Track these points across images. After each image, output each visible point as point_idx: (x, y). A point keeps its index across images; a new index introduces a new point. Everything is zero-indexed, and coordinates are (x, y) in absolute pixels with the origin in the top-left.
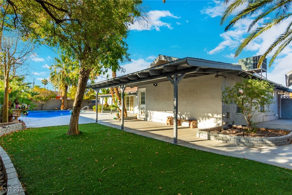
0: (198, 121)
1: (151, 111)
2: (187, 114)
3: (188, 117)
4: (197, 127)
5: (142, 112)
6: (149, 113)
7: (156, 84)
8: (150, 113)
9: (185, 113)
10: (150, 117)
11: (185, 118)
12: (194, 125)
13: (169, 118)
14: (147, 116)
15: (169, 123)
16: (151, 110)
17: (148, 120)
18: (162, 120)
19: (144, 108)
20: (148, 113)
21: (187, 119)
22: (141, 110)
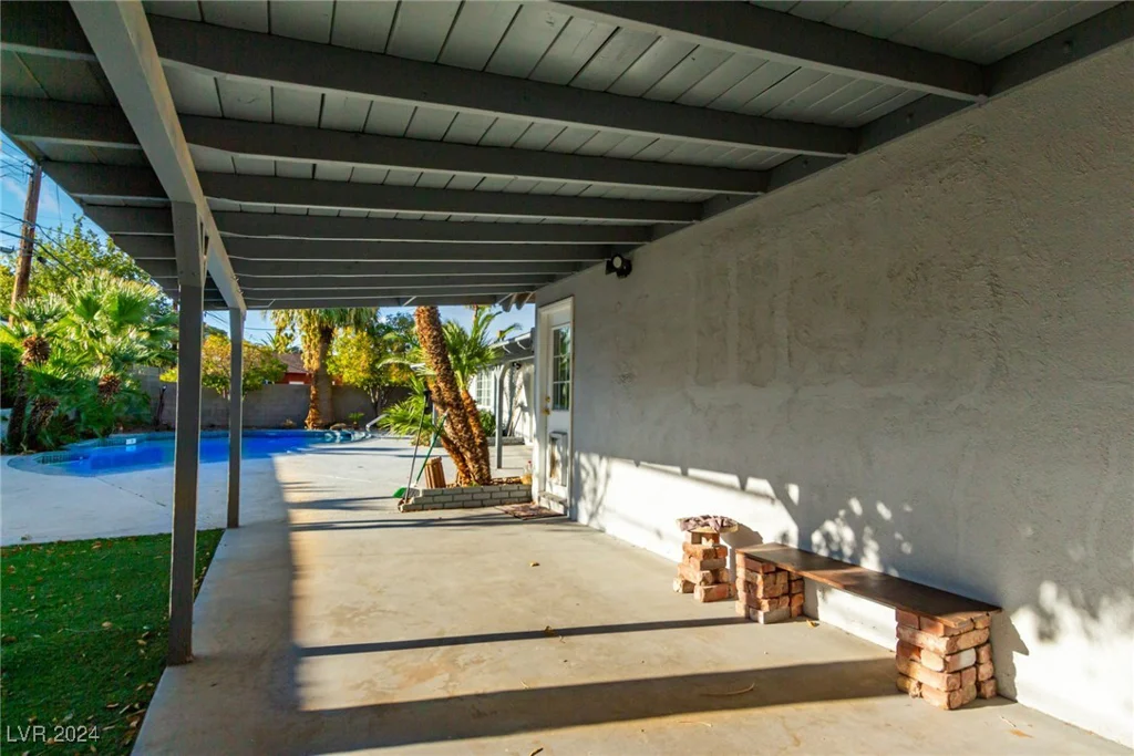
0: (1024, 623)
1: (595, 459)
2: (871, 517)
3: (880, 553)
4: (1003, 696)
5: (554, 463)
6: (588, 474)
7: (618, 262)
8: (592, 473)
9: (856, 506)
10: (593, 502)
11: (847, 551)
12: (967, 659)
13: (697, 538)
14: (576, 489)
15: (696, 576)
16: (595, 452)
17: (583, 519)
18: (659, 534)
19: (564, 434)
20: (583, 474)
21: (871, 564)
22: (549, 446)
